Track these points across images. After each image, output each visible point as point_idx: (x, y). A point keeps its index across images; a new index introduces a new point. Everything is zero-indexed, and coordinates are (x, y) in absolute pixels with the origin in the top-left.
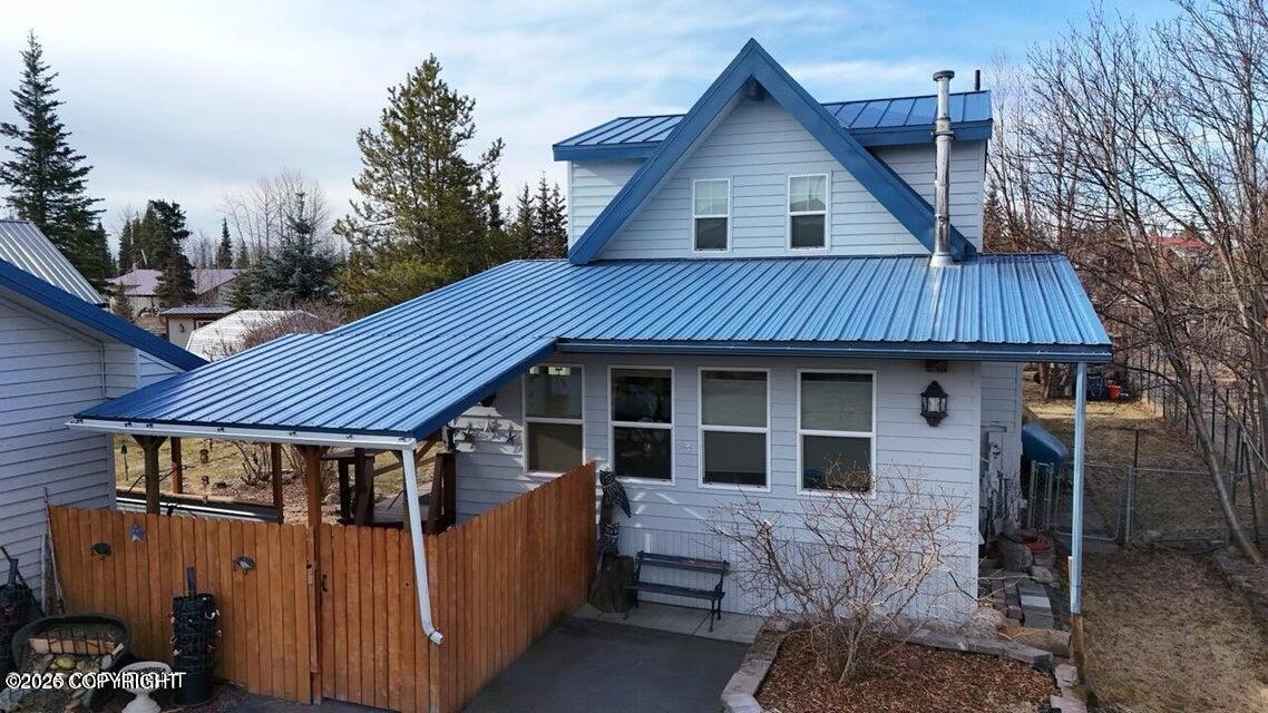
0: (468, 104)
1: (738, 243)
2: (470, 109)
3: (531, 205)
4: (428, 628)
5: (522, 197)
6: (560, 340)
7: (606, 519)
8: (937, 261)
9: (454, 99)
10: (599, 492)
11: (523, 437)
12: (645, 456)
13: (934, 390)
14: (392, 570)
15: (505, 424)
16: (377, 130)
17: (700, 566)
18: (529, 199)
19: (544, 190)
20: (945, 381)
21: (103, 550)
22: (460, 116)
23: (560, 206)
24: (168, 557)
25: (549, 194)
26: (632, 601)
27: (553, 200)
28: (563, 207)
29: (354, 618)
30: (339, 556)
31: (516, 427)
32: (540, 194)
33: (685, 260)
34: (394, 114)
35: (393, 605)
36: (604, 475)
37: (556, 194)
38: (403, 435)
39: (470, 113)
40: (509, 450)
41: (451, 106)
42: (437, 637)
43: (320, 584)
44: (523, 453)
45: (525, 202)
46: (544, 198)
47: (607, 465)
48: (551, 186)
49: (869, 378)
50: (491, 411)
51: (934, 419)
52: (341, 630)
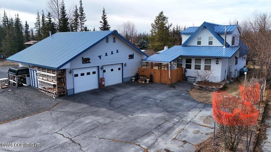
0: (167, 18)
1: (202, 44)
2: (167, 19)
3: (175, 30)
4: (170, 77)
5: (173, 28)
6: (181, 55)
7: (184, 73)
8: (224, 47)
9: (165, 17)
10: (184, 70)
11: (176, 65)
12: (189, 67)
13: (217, 61)
14: (167, 73)
15: (174, 63)
16: (154, 23)
17: (193, 77)
18: (175, 29)
19: (177, 27)
20: (219, 60)
21: (143, 71)
22: (166, 20)
23: (180, 30)
24: (148, 72)
25: (178, 28)
26: (187, 80)
27: (179, 29)
28: (181, 30)
29: (163, 77)
30: (162, 72)
31: (176, 64)
32: (176, 28)
33: (196, 46)
34: (156, 20)
35: (167, 76)
36: (184, 68)
37: (179, 28)
38: (169, 62)
39: (168, 19)
40: (175, 66)
41: (164, 18)
42: (170, 78)
43: (161, 74)
44: (176, 66)
45: (174, 29)
46: (177, 29)
47: (185, 67)
48: (178, 26)
49: (211, 60)
50: (173, 62)
51: (217, 64)
52: (162, 78)
